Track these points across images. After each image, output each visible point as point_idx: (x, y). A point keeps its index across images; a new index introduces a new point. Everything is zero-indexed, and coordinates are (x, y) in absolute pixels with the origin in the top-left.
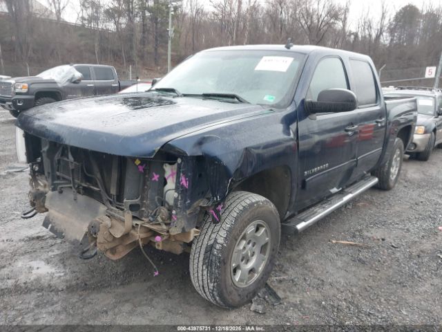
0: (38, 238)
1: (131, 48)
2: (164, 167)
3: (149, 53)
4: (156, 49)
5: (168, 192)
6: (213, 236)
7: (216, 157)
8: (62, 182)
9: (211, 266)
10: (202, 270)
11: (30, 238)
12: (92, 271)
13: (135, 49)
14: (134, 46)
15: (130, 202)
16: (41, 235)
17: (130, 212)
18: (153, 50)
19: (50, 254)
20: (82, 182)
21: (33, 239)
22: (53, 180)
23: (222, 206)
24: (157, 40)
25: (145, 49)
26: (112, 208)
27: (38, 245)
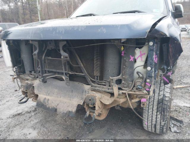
0: (19, 114)
1: (18, 17)
2: (136, 51)
3: (28, 19)
4: (31, 17)
5: (136, 69)
6: (161, 93)
7: (176, 38)
8: (49, 74)
9: (164, 112)
10: (157, 115)
11: (13, 116)
12: (66, 128)
13: (20, 18)
14: (20, 16)
15: (116, 78)
16: (19, 112)
17: (116, 85)
18: (29, 18)
19: (32, 122)
20: (69, 71)
21: (16, 115)
22: (43, 74)
23: (171, 72)
24: (30, 13)
25: (26, 17)
26: (95, 85)
27: (21, 118)
